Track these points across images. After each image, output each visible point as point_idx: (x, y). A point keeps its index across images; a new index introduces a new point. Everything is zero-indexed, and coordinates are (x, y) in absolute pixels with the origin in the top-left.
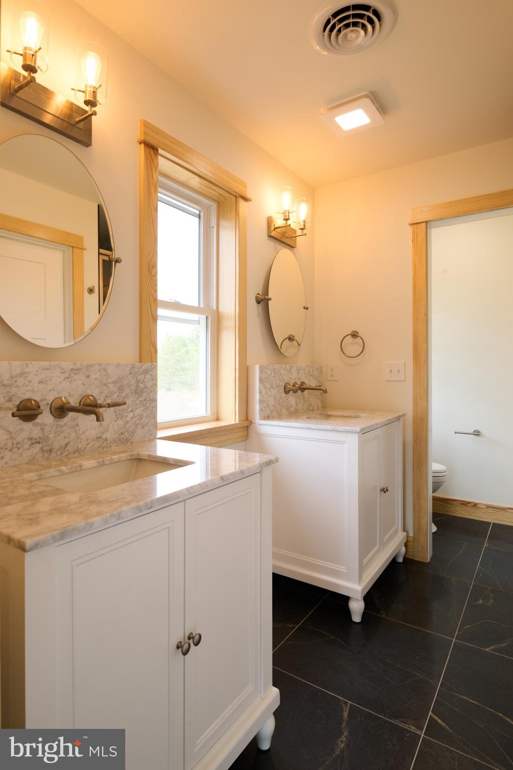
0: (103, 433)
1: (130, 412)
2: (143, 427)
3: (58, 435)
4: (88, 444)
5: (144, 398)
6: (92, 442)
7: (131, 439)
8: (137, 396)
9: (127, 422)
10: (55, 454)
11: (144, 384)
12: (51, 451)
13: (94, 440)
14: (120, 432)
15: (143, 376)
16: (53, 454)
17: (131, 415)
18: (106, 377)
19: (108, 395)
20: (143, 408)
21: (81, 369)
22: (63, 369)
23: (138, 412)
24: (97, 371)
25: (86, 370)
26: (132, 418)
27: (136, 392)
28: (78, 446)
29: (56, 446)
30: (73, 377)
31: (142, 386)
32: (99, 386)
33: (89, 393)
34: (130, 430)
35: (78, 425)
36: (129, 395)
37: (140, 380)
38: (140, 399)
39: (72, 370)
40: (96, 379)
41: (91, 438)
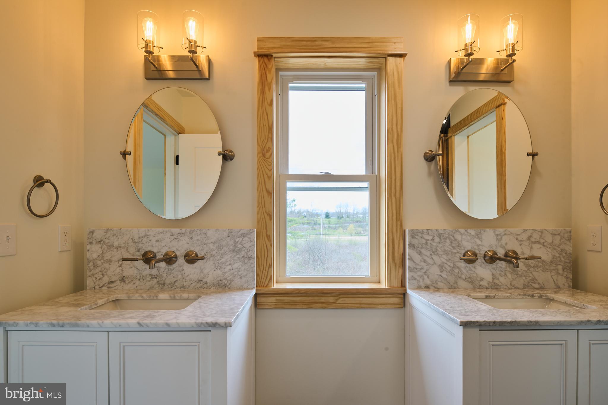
0: (204, 278)
1: (228, 265)
2: (241, 278)
3: (169, 275)
4: (192, 284)
5: (242, 255)
6: (194, 282)
7: (229, 285)
8: (235, 254)
9: (225, 273)
10: (167, 287)
11: (242, 245)
12: (164, 284)
13: (196, 282)
14: (219, 279)
15: (241, 239)
16: (165, 287)
17: (229, 267)
18: (206, 239)
19: (208, 252)
20: (241, 263)
21: (185, 233)
22: (172, 233)
23: (236, 266)
24: (199, 234)
25: (190, 234)
26: (230, 270)
27: (234, 251)
28: (183, 284)
29: (168, 282)
30: (180, 238)
31: (240, 246)
32: (199, 245)
33: (192, 249)
34: (228, 278)
35: (183, 270)
36: (227, 252)
37: (238, 242)
38: (238, 256)
39: (179, 233)
40: (198, 240)
41: (194, 280)
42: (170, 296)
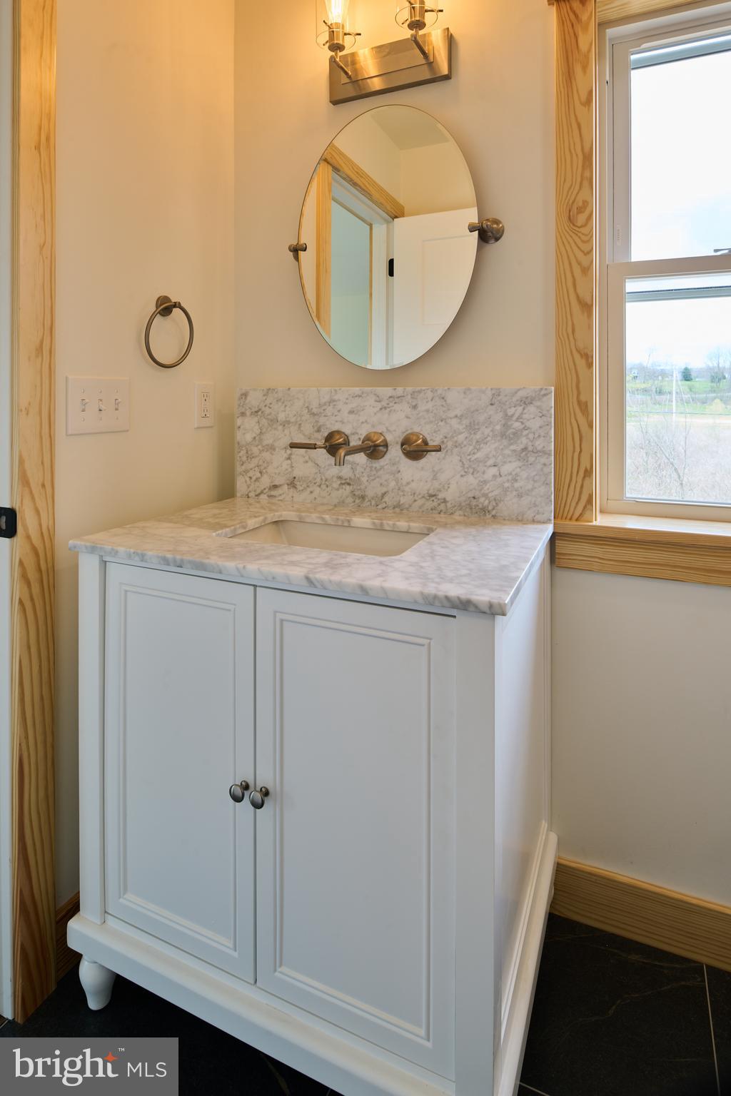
0: (440, 491)
1: (490, 466)
2: (520, 496)
3: (373, 480)
4: (415, 501)
5: (522, 446)
6: (420, 499)
7: (493, 509)
8: (505, 442)
9: (485, 482)
10: (369, 503)
11: (522, 423)
12: (363, 497)
13: (423, 497)
14: (470, 495)
15: (520, 409)
16: (366, 503)
17: (494, 471)
18: (444, 409)
19: (449, 436)
20: (520, 464)
21: (404, 396)
22: (378, 396)
23: (507, 468)
24: (430, 399)
25: (412, 398)
26: (494, 476)
27: (503, 435)
28: (400, 501)
29: (370, 493)
30: (393, 406)
31: (517, 425)
32: (431, 422)
33: (416, 429)
34: (490, 495)
35: (399, 471)
36: (489, 438)
37: (512, 416)
38: (512, 447)
39: (390, 397)
40: (427, 411)
41: (420, 494)
42: (374, 523)
